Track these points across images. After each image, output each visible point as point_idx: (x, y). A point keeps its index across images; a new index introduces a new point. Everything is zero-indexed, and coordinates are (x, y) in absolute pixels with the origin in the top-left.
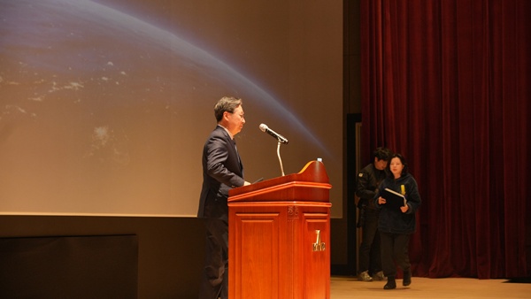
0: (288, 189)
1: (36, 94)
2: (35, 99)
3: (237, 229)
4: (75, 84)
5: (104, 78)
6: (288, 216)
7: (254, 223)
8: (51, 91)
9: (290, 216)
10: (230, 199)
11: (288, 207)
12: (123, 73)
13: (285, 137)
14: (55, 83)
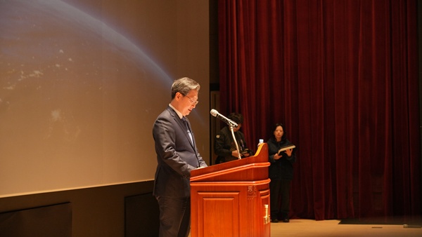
0: (247, 170)
1: (9, 83)
2: (8, 88)
3: (199, 206)
4: (37, 72)
5: (58, 65)
6: (248, 194)
7: (216, 201)
8: (20, 80)
9: (250, 194)
10: (192, 179)
11: (247, 187)
12: (70, 59)
13: (236, 122)
14: (22, 73)
